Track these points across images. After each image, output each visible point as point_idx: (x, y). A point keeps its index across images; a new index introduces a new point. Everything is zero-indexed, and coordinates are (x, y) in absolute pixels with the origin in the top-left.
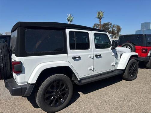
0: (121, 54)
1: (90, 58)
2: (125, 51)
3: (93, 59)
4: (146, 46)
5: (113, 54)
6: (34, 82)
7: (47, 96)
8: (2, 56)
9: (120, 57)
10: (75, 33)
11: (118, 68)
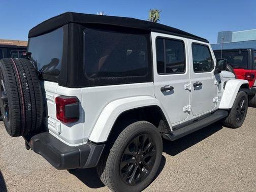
0: (225, 83)
1: (186, 89)
2: (230, 78)
3: (190, 91)
4: (252, 69)
5: (216, 82)
6: (104, 139)
7: (123, 165)
8: (28, 87)
9: (224, 88)
10: (164, 40)
11: (220, 108)
